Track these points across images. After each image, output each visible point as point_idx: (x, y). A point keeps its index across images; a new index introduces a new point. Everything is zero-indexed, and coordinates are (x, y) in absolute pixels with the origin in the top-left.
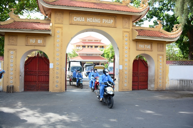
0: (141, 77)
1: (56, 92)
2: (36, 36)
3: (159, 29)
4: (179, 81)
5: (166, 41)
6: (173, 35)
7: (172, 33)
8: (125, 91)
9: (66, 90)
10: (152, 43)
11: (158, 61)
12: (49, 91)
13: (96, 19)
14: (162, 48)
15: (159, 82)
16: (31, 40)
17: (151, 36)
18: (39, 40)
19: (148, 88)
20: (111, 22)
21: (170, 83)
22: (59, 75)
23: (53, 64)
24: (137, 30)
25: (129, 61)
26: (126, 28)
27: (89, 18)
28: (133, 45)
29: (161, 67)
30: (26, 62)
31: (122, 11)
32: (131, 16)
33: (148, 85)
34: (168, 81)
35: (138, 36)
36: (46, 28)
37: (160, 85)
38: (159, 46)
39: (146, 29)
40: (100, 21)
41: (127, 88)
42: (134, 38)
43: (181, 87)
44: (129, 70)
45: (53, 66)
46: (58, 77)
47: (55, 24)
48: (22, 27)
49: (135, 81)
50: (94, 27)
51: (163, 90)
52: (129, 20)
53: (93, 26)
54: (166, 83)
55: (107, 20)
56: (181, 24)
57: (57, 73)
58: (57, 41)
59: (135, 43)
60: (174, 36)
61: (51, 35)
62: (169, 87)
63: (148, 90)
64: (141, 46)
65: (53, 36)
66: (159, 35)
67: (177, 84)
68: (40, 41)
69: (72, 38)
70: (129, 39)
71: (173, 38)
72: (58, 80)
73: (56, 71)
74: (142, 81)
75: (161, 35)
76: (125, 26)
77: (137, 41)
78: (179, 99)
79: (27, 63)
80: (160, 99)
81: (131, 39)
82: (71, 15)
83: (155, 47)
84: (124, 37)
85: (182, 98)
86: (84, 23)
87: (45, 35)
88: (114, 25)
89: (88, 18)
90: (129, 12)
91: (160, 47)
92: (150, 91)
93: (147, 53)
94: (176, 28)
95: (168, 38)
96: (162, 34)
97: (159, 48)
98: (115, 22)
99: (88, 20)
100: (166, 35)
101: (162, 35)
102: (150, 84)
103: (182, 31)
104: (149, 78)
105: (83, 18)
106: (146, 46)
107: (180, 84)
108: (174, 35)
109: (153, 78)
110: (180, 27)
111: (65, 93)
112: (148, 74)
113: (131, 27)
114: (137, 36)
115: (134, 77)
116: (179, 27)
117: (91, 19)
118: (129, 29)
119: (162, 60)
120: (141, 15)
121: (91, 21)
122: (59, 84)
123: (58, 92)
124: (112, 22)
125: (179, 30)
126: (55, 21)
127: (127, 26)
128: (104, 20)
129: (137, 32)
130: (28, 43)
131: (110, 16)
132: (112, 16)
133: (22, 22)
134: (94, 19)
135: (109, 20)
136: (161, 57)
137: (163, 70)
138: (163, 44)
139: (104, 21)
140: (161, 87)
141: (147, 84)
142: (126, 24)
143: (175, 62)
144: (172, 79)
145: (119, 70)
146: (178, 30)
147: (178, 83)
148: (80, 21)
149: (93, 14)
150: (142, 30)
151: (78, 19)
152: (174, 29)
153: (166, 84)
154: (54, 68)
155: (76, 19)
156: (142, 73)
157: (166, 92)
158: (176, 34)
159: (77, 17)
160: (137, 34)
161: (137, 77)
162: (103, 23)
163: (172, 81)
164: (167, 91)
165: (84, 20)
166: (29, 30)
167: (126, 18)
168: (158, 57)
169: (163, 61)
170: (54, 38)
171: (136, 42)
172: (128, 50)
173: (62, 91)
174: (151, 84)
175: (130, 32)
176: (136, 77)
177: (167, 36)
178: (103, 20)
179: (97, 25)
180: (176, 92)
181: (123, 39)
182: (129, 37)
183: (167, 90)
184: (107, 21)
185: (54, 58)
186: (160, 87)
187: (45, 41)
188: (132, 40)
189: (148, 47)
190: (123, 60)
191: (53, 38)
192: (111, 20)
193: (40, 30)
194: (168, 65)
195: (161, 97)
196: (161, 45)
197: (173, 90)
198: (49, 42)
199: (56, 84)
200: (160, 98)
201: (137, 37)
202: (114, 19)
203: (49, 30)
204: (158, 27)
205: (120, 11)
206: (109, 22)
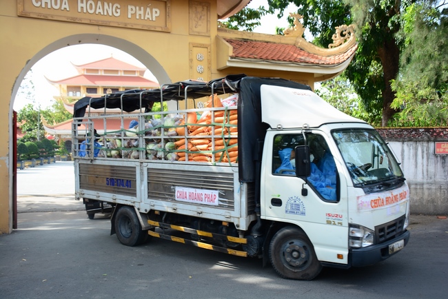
3: (294, 39)
5: (313, 74)
6: (332, 58)
7: (329, 50)
9: (15, 226)
13: (105, 4)
17: (269, 57)
20: (154, 15)
24: (230, 41)
26: (199, 35)
27: (84, 1)
35: (232, 57)
39: (257, 39)
40: (118, 11)
42: (222, 66)
50: (100, 28)
52: (208, 10)
53: (96, 28)
55: (140, 10)
56: (354, 25)
60: (336, 59)
66: (295, 55)
69: (29, 63)
70: (209, 68)
71: (333, 66)
75: (299, 57)
76: (195, 30)
81: (214, 68)
84: (195, 60)
86: (69, 15)
88: (163, 24)
89: (79, 1)
94: (342, 35)
95: (318, 64)
96: (302, 53)
98: (167, 15)
99: (82, 8)
100: (313, 57)
101: (303, 55)
103: (356, 46)
108: (335, 55)
110: (352, 34)
111: (16, 236)
113: (214, 33)
114: (230, 59)
116: (349, 33)
117: (90, 2)
118: (209, 36)
121: (91, 8)
124: (158, 15)
125: (349, 40)
127: (201, 28)
128: (134, 8)
129: (231, 47)
134: (99, 4)
135: (148, 10)
138: (307, 81)
139: (133, 12)
142: (200, 23)
146: (345, 41)
148: (54, 7)
150: (246, 40)
151: (48, 1)
152: (337, 38)
158: (341, 53)
160: (231, 53)
162: (130, 16)
165: (67, 6)
167: (200, 3)
175: (210, 45)
177: (317, 58)
178: (130, 7)
179: (111, 24)
181: (191, 67)
182: (210, 63)
184: (142, 12)
188: (216, 72)
192: (154, 10)
201: (229, 61)
202: (162, 5)
204: (291, 34)
206: (147, 16)
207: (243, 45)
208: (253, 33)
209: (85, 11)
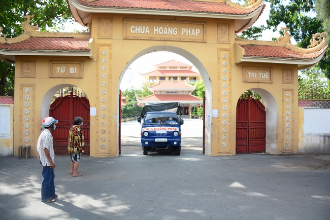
0: (252, 130)
1: (102, 156)
2: (67, 61)
3: (284, 43)
4: (322, 138)
5: (297, 65)
6: (310, 54)
7: (308, 50)
8: (222, 155)
9: (120, 153)
10: (272, 68)
11: (283, 101)
12: (89, 154)
13: (169, 28)
14: (290, 78)
15: (285, 140)
16: (58, 68)
17: (268, 55)
18: (71, 68)
19: (267, 151)
20: (197, 33)
21: (305, 141)
22: (106, 128)
23: (95, 108)
24: (243, 46)
25: (230, 101)
26: (224, 43)
27: (158, 28)
28: (237, 74)
29: (290, 112)
30: (52, 106)
31: (216, 13)
32: (233, 21)
33: (266, 145)
34: (303, 136)
35: (244, 56)
36: (83, 46)
37: (288, 145)
38: (285, 75)
39: (260, 44)
40: (176, 32)
41: (227, 150)
42: (238, 61)
43: (326, 149)
44: (230, 118)
45: (95, 112)
46: (104, 132)
47: (99, 40)
48: (43, 46)
49: (243, 137)
50: (166, 42)
51: (293, 155)
52: (229, 28)
53: (164, 42)
54: (298, 140)
55: (188, 30)
56: (325, 33)
57: (103, 124)
58: (103, 68)
59: (241, 69)
60: (313, 55)
61: (93, 59)
62: (305, 149)
63: (267, 154)
64: (251, 74)
65: (95, 60)
66: (285, 53)
67: (318, 143)
68: (74, 70)
69: (128, 64)
70: (230, 63)
71: (311, 59)
72: (105, 136)
73: (101, 120)
74: (255, 137)
75: (288, 54)
76: (221, 40)
77: (244, 65)
78: (319, 171)
79: (53, 108)
80: (283, 171)
81: (233, 63)
82: (125, 22)
83: (277, 76)
84: (221, 58)
85: (326, 168)
86: (149, 36)
87: (82, 60)
88: (202, 38)
89: (155, 28)
90: (228, 14)
91: (287, 76)
92: (269, 155)
93: (262, 86)
94: (317, 39)
95: (300, 59)
96: (290, 52)
97: (285, 78)
98: (204, 32)
99: (156, 31)
100: (297, 54)
102: (269, 143)
103: (327, 46)
104: (268, 133)
105: (147, 27)
106: (260, 74)
107: (324, 142)
108: (312, 52)
109: (275, 133)
110: (324, 39)
111: (120, 159)
112: (265, 126)
113: (233, 41)
114: (243, 57)
115: (240, 130)
116: (322, 38)
117: (160, 28)
118: (230, 44)
119: (291, 99)
120: (251, 19)
121: (161, 32)
122: (106, 143)
123: (106, 156)
124: (199, 32)
125: (321, 43)
126: (99, 34)
127: (225, 39)
128: (185, 29)
129: (243, 50)
130: (54, 72)
131: (195, 21)
132: (197, 22)
133: (44, 37)
134: (166, 29)
135: (193, 30)
136: (288, 94)
137: (293, 118)
138: (293, 70)
139: (185, 32)
140: (290, 148)
141: (265, 142)
142: (224, 36)
143: (314, 103)
144: (309, 134)
145: (212, 118)
146: (319, 43)
147: (320, 140)
148: (142, 32)
149: (165, 20)
150: (253, 45)
151: (139, 29)
152: (313, 42)
153: (299, 143)
154: (97, 116)
155: (134, 29)
156: (255, 124)
157: (298, 158)
158: (316, 51)
159: (136, 27)
160: (243, 53)
161: (246, 130)
162: (182, 34)
163: (309, 137)
164: (299, 156)
165: (148, 32)
166: (53, 51)
167: (224, 24)
168: (283, 93)
169: (293, 101)
170: (97, 64)
171: (243, 67)
172: (228, 81)
173: (112, 156)
174: (272, 143)
175: (230, 49)
176: (243, 130)
177: (300, 55)
178: (182, 29)
179: (172, 40)
180: (316, 157)
182: (230, 60)
183: (301, 154)
184: (190, 32)
185: (98, 99)
186: (287, 148)
187: (81, 70)
188: (234, 65)
189: (265, 75)
190: (219, 100)
191: (95, 63)
192: (197, 30)
193: (72, 50)
194: (303, 107)
195: (287, 166)
196: (289, 72)
197: (313, 153)
198: (89, 70)
199: (101, 143)
200: (284, 169)
202: (202, 27)
203: (87, 50)
204: (282, 40)
205: (212, 12)
206: (192, 34)
207: (251, 48)
208: (257, 41)
209: (158, 33)
